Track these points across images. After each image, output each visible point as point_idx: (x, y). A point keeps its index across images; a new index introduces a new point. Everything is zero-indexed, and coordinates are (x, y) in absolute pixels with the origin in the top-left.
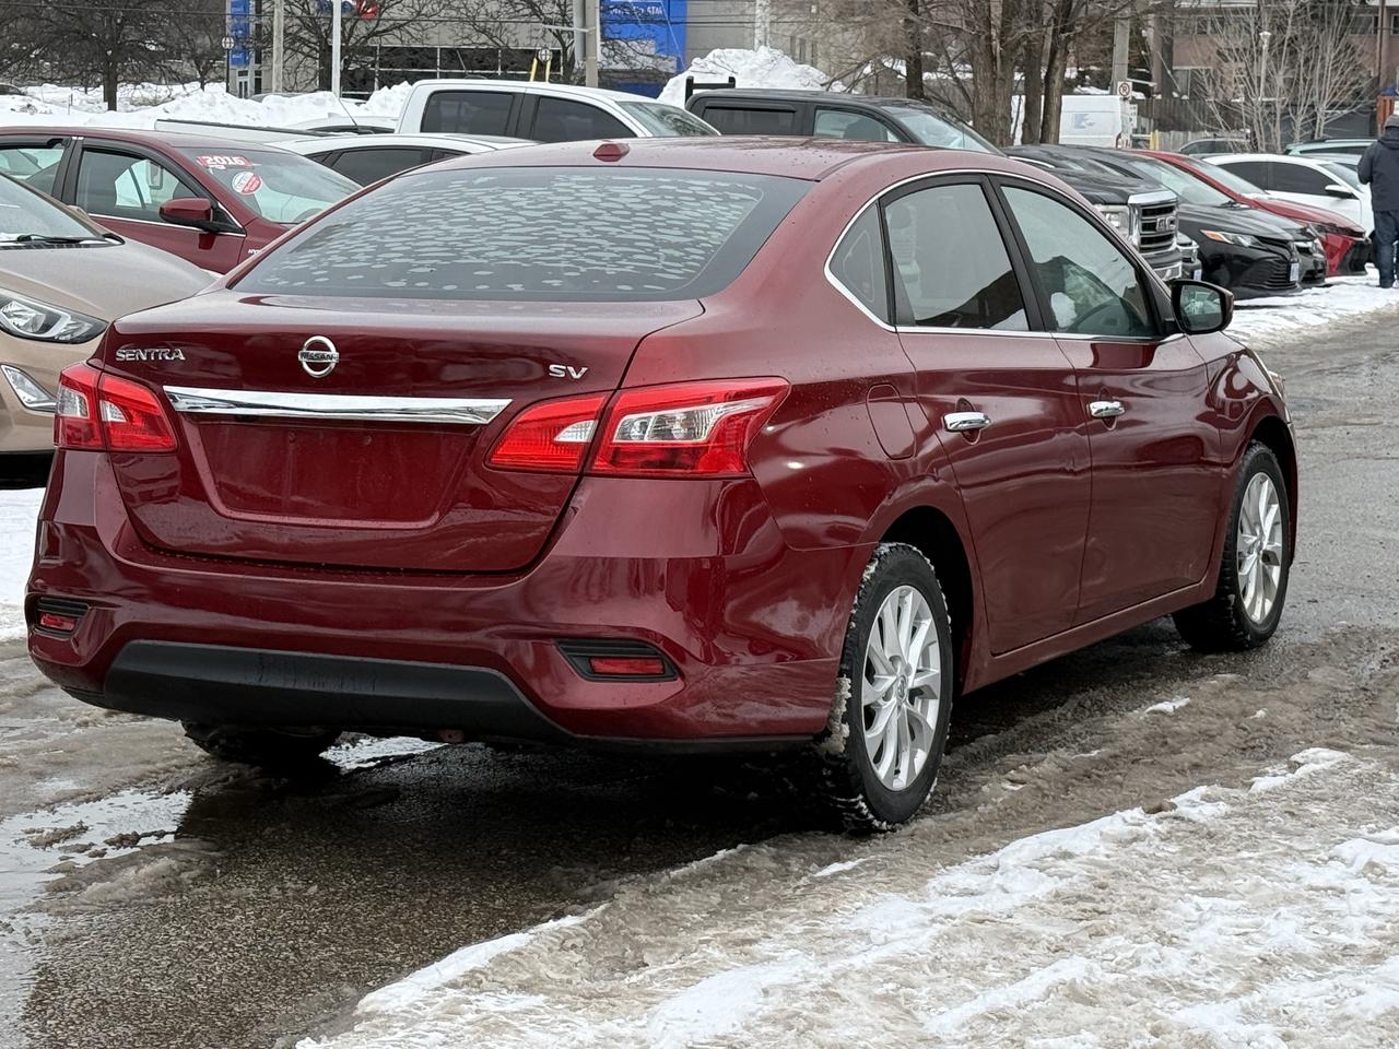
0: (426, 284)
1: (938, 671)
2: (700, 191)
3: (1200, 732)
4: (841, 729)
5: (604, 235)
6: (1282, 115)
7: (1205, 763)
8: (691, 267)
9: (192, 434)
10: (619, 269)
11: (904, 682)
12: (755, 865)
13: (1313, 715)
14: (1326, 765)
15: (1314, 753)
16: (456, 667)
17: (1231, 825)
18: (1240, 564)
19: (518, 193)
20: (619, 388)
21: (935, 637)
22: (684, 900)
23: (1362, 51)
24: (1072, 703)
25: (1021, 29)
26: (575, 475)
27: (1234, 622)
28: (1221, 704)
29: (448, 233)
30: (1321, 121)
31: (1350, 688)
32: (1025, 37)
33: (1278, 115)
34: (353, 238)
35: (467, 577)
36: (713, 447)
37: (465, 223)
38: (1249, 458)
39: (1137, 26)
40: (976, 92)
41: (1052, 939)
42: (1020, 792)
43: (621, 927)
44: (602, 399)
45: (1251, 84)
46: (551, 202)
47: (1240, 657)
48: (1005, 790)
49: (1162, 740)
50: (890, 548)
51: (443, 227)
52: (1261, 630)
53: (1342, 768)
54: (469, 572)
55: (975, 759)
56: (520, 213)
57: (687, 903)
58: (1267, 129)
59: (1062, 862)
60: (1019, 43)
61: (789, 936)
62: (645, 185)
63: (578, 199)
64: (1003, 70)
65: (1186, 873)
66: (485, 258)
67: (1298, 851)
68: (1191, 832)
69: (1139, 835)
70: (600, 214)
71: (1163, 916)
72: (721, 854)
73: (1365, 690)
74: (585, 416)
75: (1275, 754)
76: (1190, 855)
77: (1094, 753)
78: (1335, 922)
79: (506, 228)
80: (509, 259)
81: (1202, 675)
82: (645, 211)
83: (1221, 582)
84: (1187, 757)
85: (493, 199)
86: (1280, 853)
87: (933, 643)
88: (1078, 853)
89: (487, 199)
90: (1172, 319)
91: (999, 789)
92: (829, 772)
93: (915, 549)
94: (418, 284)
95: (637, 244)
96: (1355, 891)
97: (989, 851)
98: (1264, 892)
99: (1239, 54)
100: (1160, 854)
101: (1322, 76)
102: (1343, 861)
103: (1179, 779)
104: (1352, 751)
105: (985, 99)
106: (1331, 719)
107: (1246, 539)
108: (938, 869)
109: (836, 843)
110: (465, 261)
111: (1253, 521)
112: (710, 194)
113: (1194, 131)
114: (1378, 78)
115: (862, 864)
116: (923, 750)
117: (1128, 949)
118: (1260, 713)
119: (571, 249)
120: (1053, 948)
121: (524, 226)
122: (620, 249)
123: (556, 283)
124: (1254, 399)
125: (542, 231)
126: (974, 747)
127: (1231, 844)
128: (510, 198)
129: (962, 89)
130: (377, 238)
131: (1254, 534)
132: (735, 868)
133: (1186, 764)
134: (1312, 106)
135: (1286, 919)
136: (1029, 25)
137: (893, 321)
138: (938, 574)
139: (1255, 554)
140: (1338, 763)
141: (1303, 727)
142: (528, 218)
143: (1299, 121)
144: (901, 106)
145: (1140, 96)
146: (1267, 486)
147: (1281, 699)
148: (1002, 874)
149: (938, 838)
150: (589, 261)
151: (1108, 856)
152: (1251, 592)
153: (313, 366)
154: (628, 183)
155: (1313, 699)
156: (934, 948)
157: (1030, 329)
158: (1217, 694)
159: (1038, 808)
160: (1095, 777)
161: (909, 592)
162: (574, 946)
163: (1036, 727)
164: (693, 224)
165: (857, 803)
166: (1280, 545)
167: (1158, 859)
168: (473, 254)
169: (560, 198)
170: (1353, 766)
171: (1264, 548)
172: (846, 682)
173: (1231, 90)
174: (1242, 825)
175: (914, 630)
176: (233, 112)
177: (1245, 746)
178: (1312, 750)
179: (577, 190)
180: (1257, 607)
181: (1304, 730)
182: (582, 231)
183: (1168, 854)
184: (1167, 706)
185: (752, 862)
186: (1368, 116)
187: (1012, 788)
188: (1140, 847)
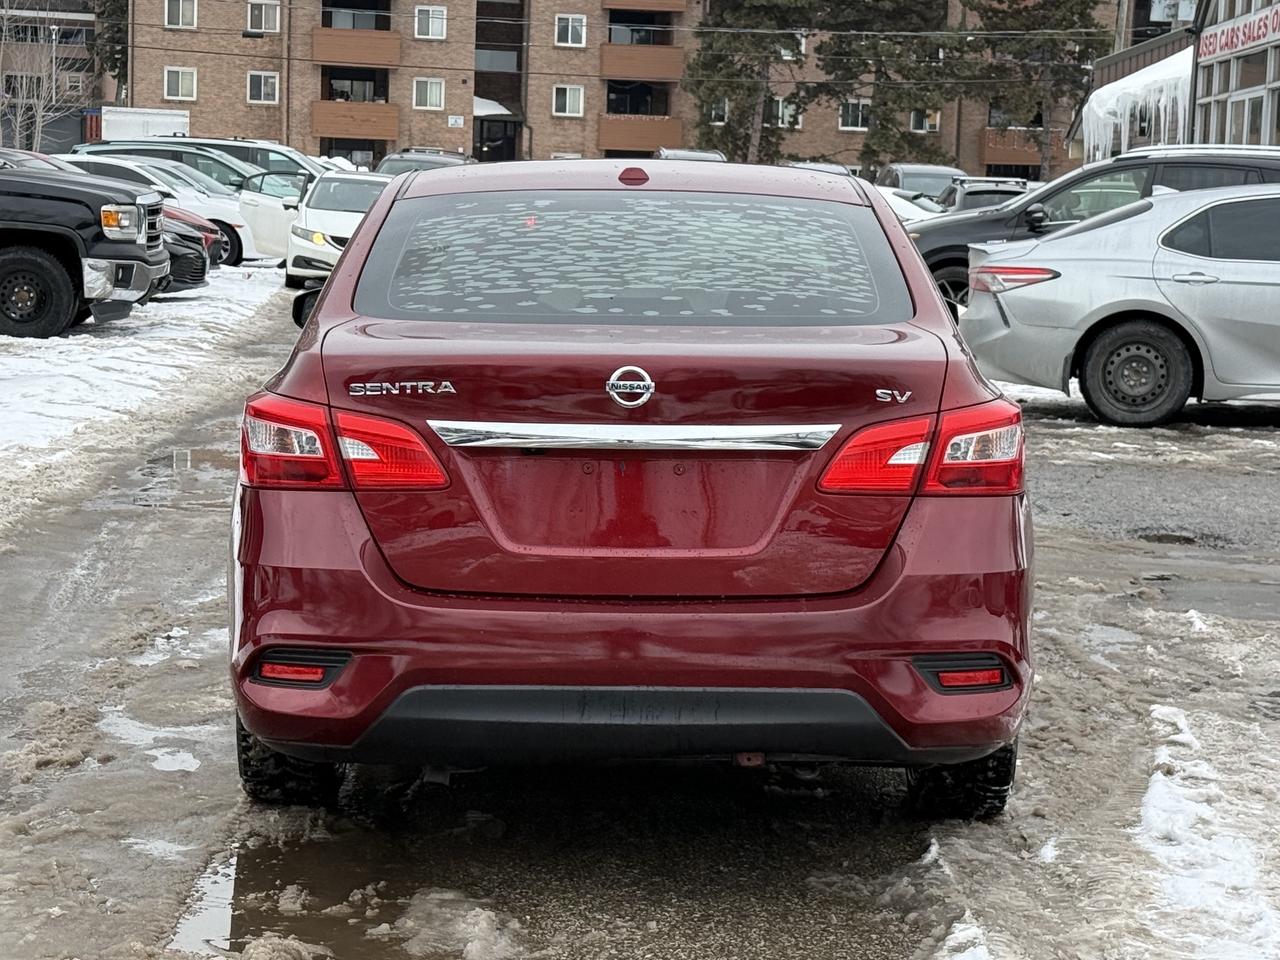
5: (755, 260)
9: (467, 469)
10: (807, 294)
20: (940, 410)
26: (908, 495)
29: (583, 258)
34: (470, 263)
44: (929, 421)
66: (657, 283)
74: (916, 438)
94: (611, 310)
95: (794, 268)
110: (637, 286)
122: (785, 273)
123: (759, 307)
150: (768, 285)
164: (823, 248)
168: (637, 279)
186: (80, 119)
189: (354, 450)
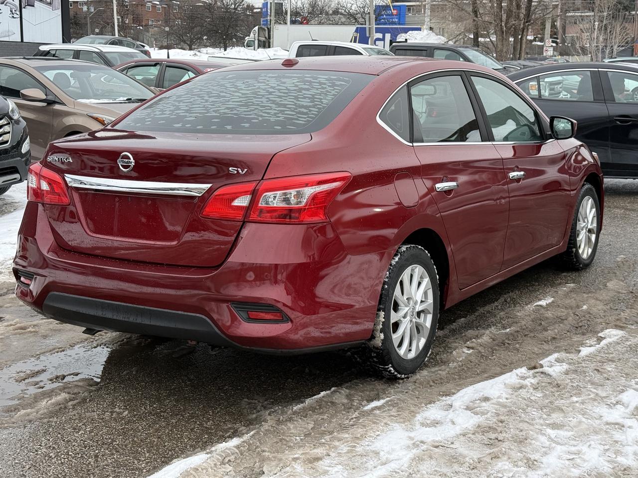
0: (190, 125)
1: (432, 301)
2: (323, 81)
3: (557, 317)
4: (380, 335)
5: (274, 102)
6: (602, 50)
7: (558, 337)
8: (310, 117)
9: (76, 197)
10: (277, 119)
11: (414, 308)
12: (337, 401)
13: (608, 307)
14: (614, 339)
15: (609, 332)
16: (186, 313)
17: (569, 379)
18: (578, 235)
19: (242, 82)
20: (262, 179)
21: (430, 286)
22: (295, 428)
23: (629, 29)
24: (502, 300)
25: (513, 22)
26: (241, 222)
27: (575, 260)
28: (568, 301)
29: (207, 101)
30: (615, 53)
31: (625, 292)
32: (514, 25)
33: (600, 49)
34: (168, 104)
35: (193, 269)
36: (308, 208)
37: (216, 96)
38: (583, 190)
39: (553, 22)
40: (497, 44)
41: (471, 461)
42: (470, 355)
43: (257, 447)
44: (255, 184)
45: (591, 39)
46: (255, 86)
47: (577, 274)
48: (464, 352)
49: (540, 322)
50: (407, 248)
51: (205, 98)
52: (586, 262)
53: (623, 340)
54: (194, 267)
55: (453, 332)
56: (240, 91)
57: (296, 429)
58: (596, 54)
59: (484, 404)
60: (512, 27)
61: (340, 454)
62: (298, 78)
63: (268, 85)
64: (506, 36)
65: (545, 410)
66: (218, 113)
67: (600, 397)
68: (549, 383)
69: (523, 385)
70: (275, 92)
71: (530, 444)
72: (322, 394)
73: (632, 292)
74: (245, 193)
75: (591, 330)
76: (547, 399)
77: (508, 330)
78: (619, 449)
79: (231, 99)
80: (229, 114)
81: (560, 284)
82: (295, 90)
83: (569, 243)
84: (550, 333)
85: (231, 85)
86: (592, 398)
87: (430, 288)
88: (492, 398)
89: (228, 85)
90: (550, 133)
91: (462, 352)
92: (375, 354)
93: (420, 247)
94: (186, 126)
95: (287, 106)
96: (630, 427)
97: (449, 394)
98: (584, 426)
99: (587, 30)
100: (533, 398)
101: (615, 37)
102: (623, 405)
103: (546, 347)
104: (627, 329)
105: (500, 46)
106: (617, 310)
107: (581, 224)
108: (423, 407)
109: (379, 386)
110: (210, 114)
111: (584, 217)
112: (326, 82)
113: (572, 56)
114: (634, 37)
115: (387, 402)
116: (424, 337)
117: (510, 471)
118: (585, 307)
119: (257, 109)
120: (472, 467)
121: (240, 97)
122: (279, 109)
123: (247, 125)
124: (586, 164)
125: (246, 100)
126: (454, 326)
127: (568, 392)
128: (238, 85)
129: (492, 43)
130: (177, 104)
131: (584, 222)
132: (326, 402)
133: (549, 338)
134: (612, 47)
135: (594, 448)
136: (515, 20)
137: (412, 141)
138: (432, 257)
139: (584, 231)
140: (620, 338)
141: (604, 314)
142: (243, 94)
143: (607, 51)
144: (466, 48)
145: (554, 45)
146: (591, 201)
147: (594, 299)
148: (453, 411)
149: (428, 384)
150: (264, 115)
151: (507, 399)
152: (582, 246)
153: (124, 167)
154: (291, 77)
155: (609, 297)
156: (410, 466)
157: (482, 141)
158: (567, 295)
159: (477, 366)
160: (507, 345)
161: (416, 267)
162: (230, 461)
163: (484, 313)
164: (315, 96)
165: (388, 368)
166: (596, 225)
167: (531, 401)
168: (214, 111)
169: (259, 84)
170: (627, 340)
171: (589, 227)
172: (382, 314)
173: (585, 42)
174: (574, 378)
175: (419, 284)
176: (246, 54)
177: (577, 326)
178: (608, 330)
179: (268, 81)
180: (585, 252)
181: (605, 316)
182: (264, 100)
183: (536, 398)
184: (543, 303)
185: (336, 399)
186: (631, 50)
187: (467, 352)
188: (523, 392)
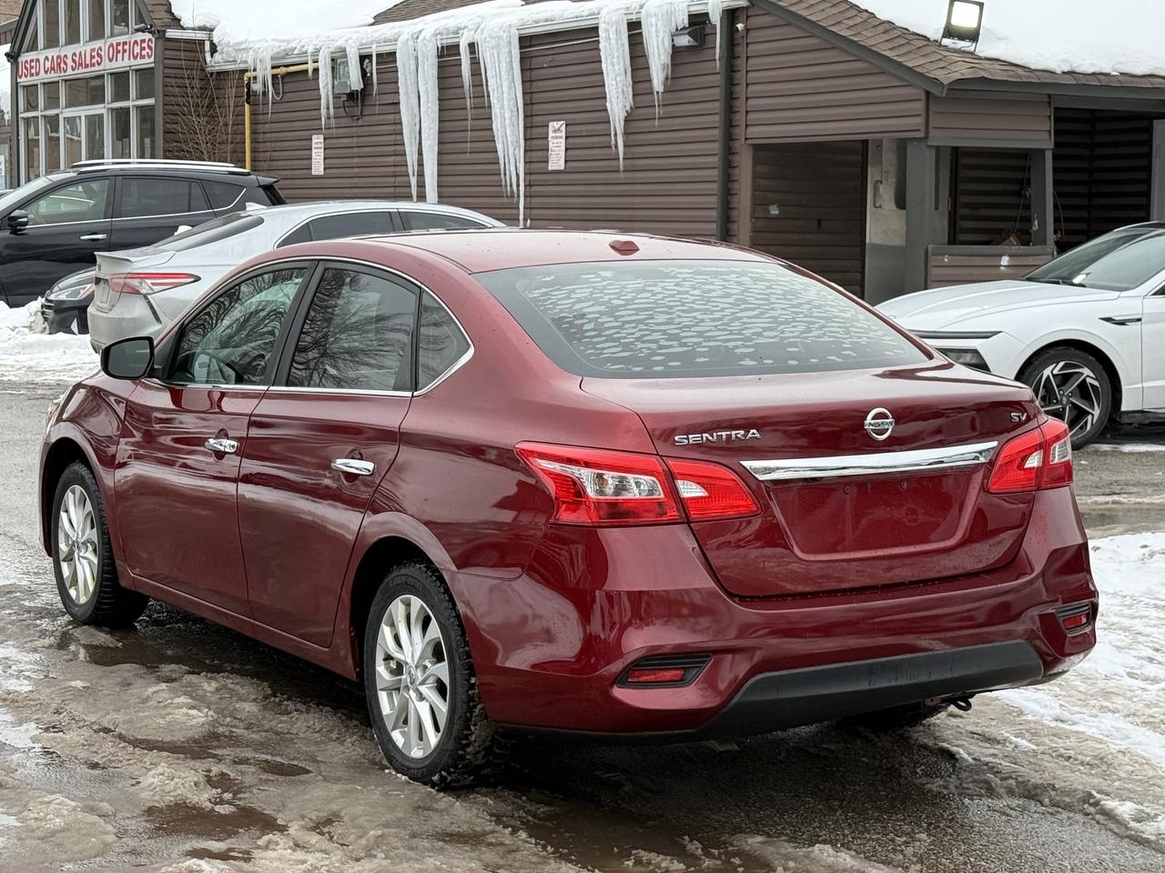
189: (690, 490)
